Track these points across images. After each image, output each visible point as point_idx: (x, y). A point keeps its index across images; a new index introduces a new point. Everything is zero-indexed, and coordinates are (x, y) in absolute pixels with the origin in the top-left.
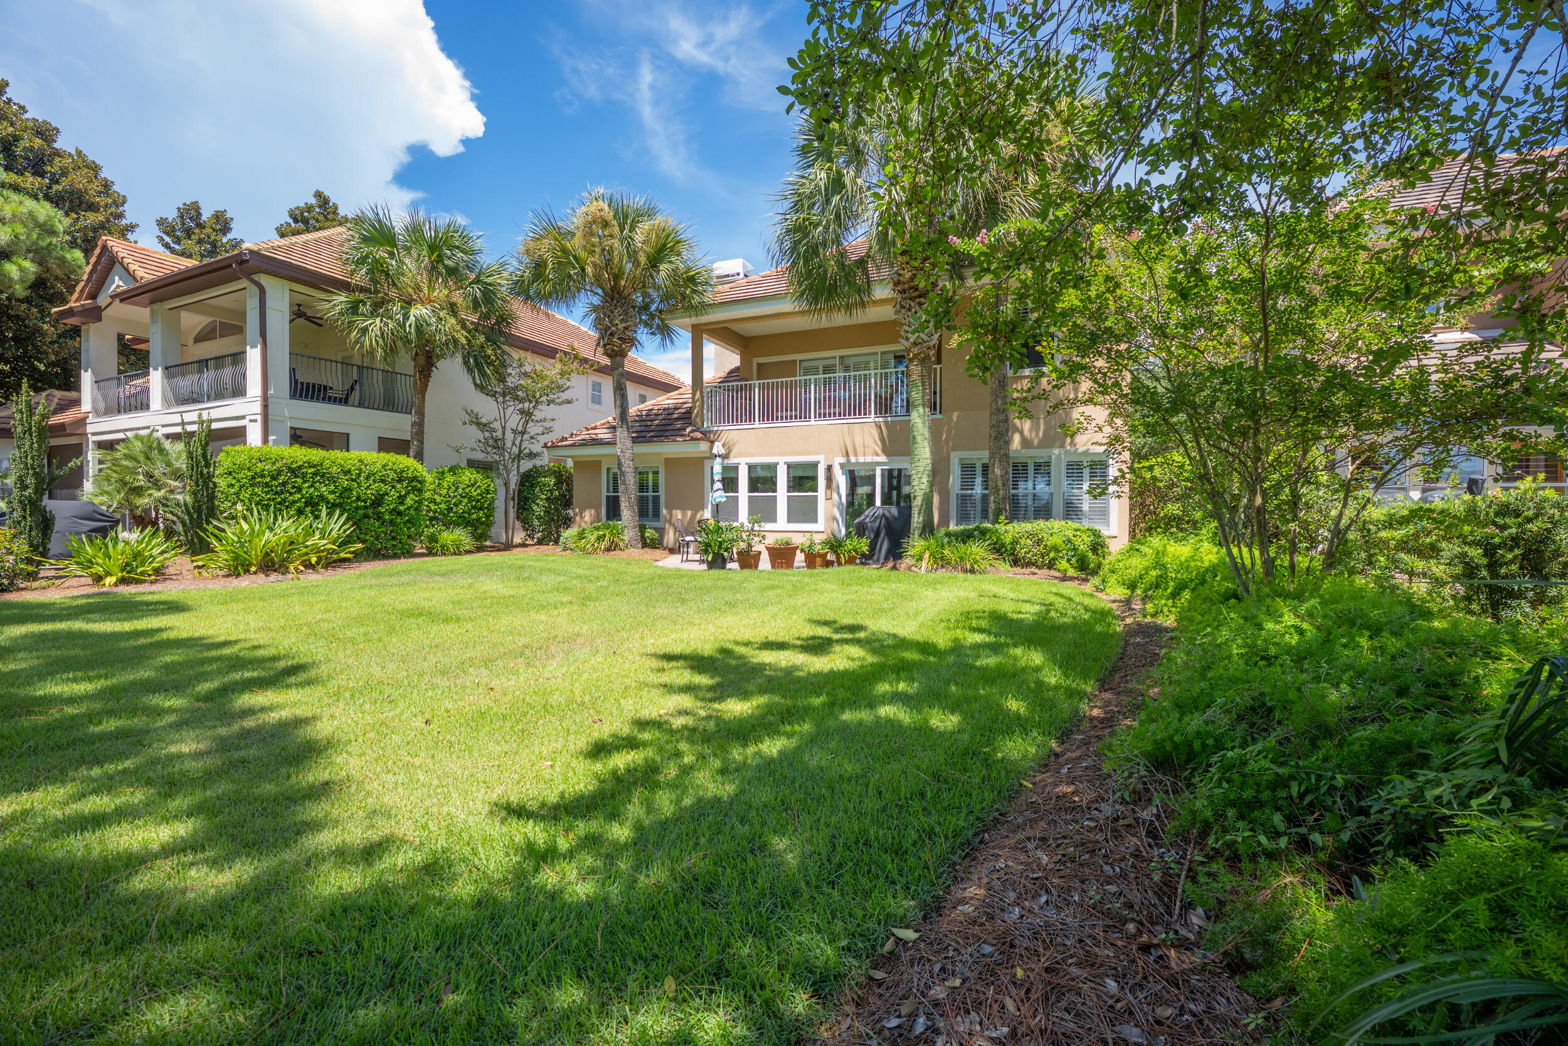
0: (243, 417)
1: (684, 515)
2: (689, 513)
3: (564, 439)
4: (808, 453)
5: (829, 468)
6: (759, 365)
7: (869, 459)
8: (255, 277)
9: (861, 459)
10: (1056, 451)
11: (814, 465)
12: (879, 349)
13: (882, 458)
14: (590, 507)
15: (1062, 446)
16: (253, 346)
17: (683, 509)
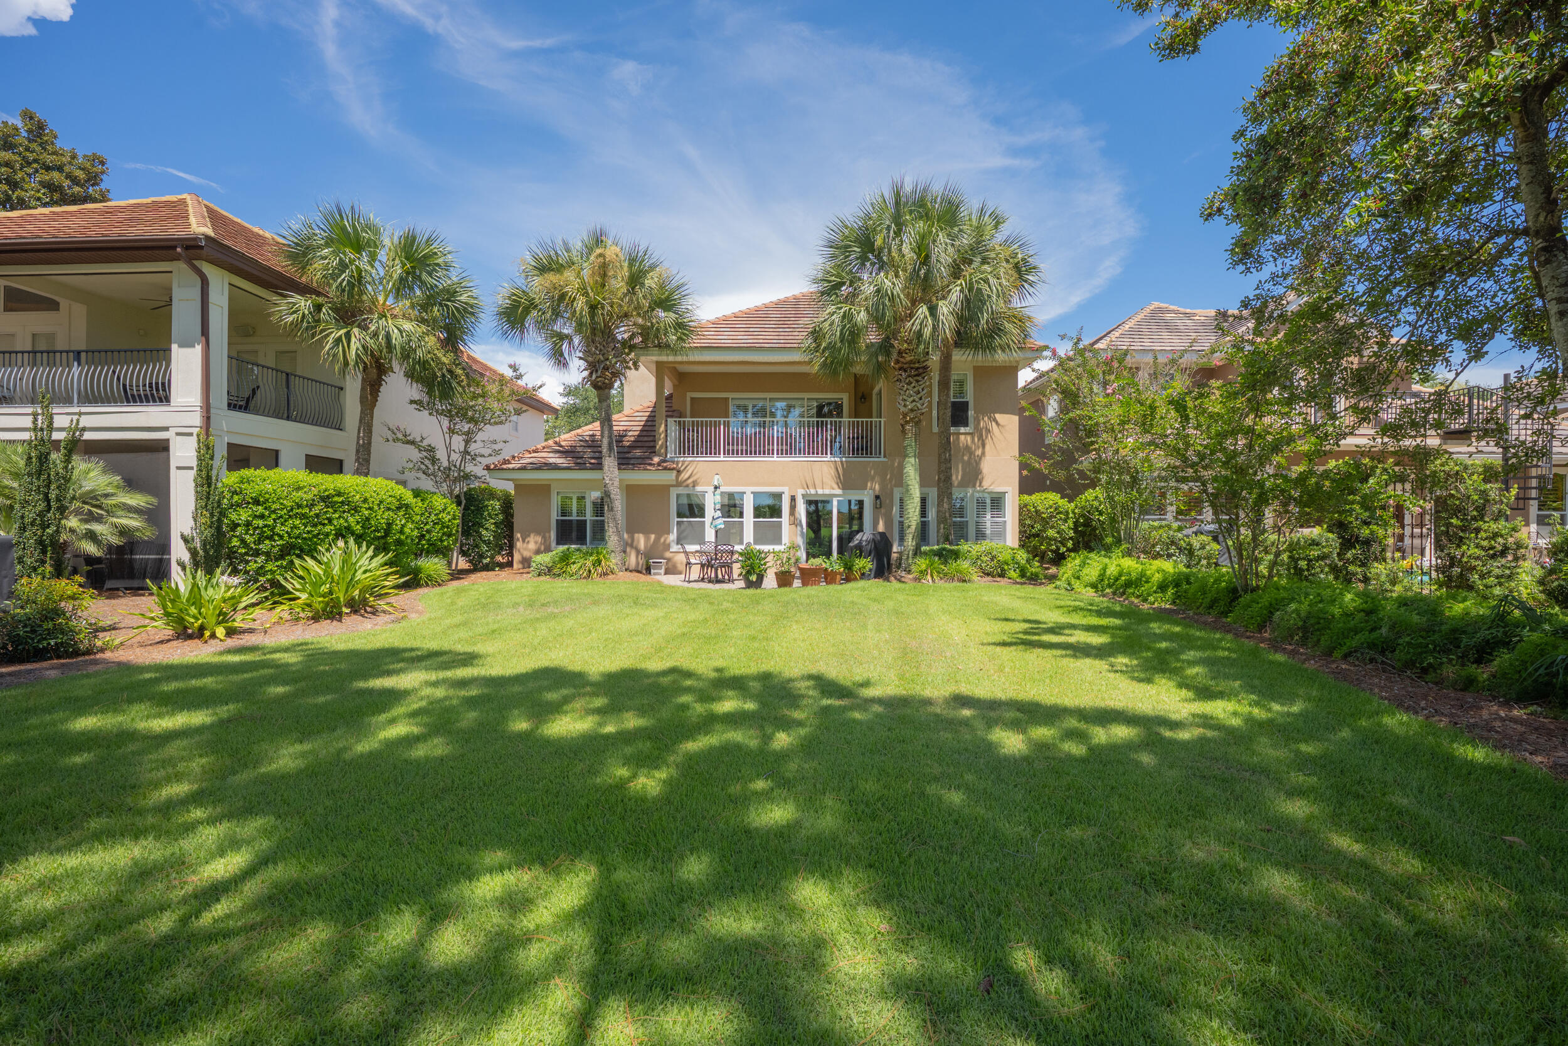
0: (166, 429)
1: (647, 539)
2: (653, 536)
3: (506, 462)
4: (773, 485)
5: (793, 499)
6: (692, 399)
7: (827, 492)
8: (196, 263)
9: (820, 492)
10: (970, 490)
11: (778, 496)
12: (806, 395)
13: (839, 492)
14: (538, 533)
15: (974, 486)
16: (186, 344)
17: (646, 532)
